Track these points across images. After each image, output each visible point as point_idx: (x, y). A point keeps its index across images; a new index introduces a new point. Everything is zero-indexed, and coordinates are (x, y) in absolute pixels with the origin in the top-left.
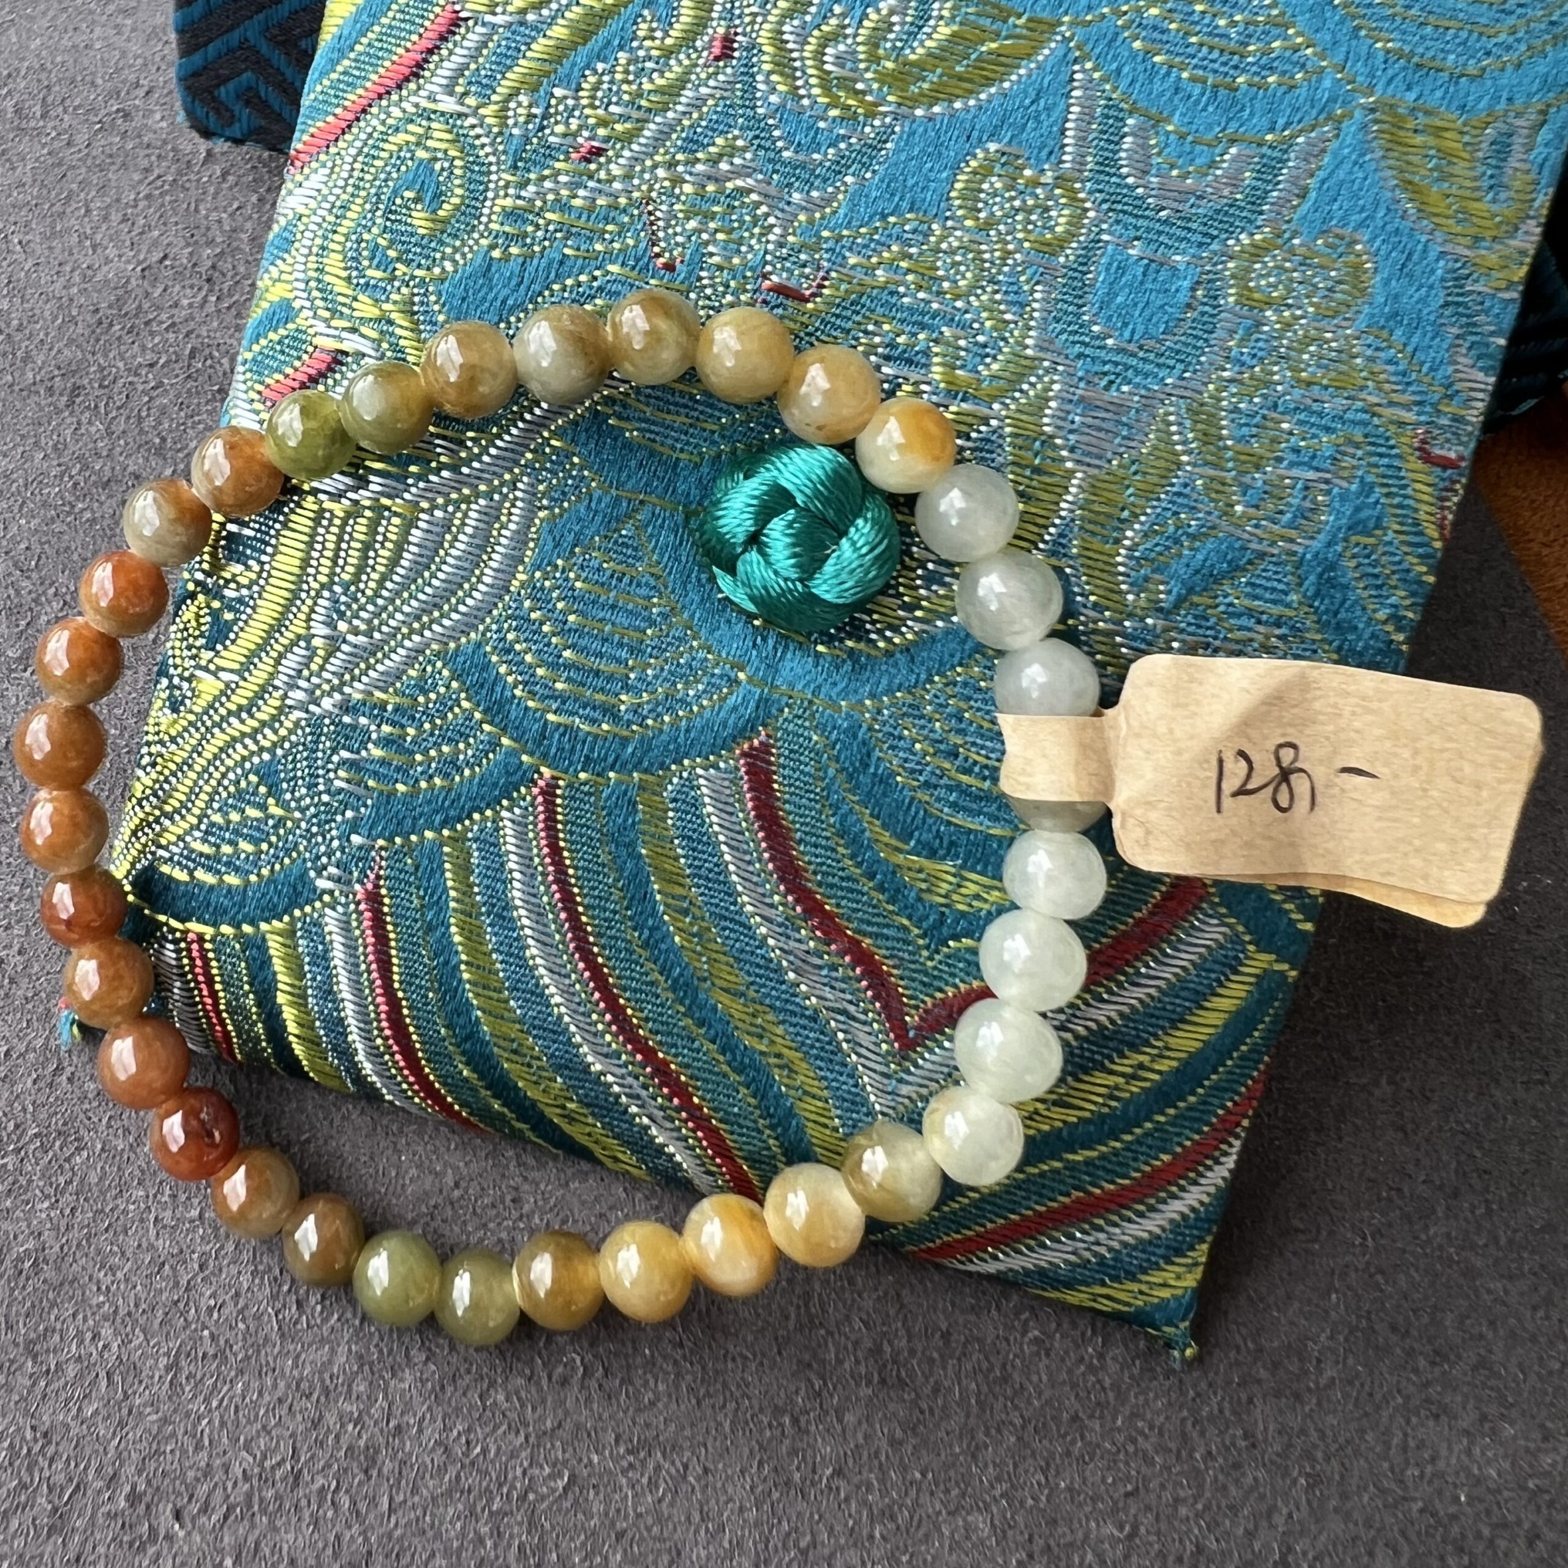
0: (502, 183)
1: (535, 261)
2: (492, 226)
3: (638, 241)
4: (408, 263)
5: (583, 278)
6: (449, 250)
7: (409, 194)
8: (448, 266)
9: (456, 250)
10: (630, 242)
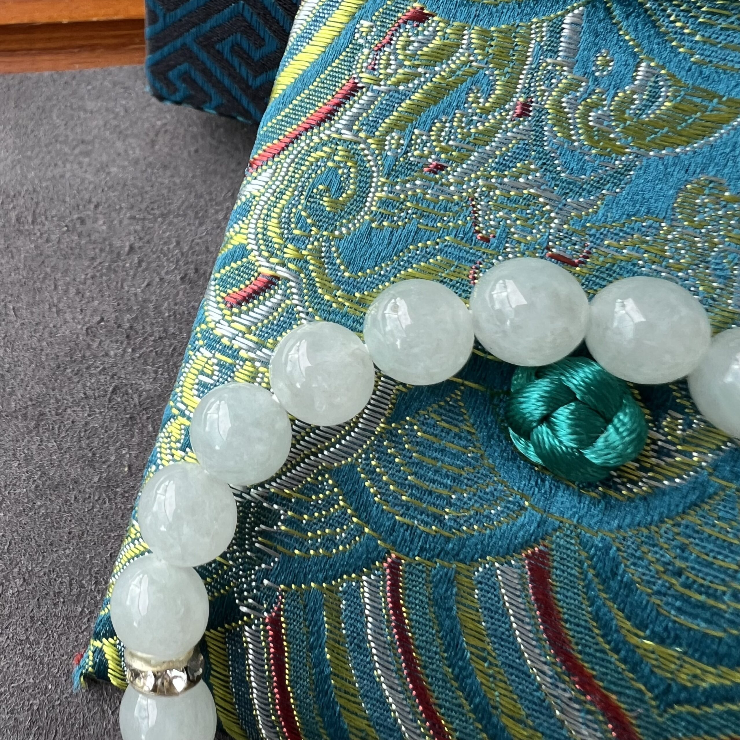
0: (379, 183)
1: (400, 231)
2: (373, 208)
3: (465, 222)
4: (319, 228)
5: (429, 243)
6: (344, 221)
7: (321, 187)
8: (344, 230)
9: (349, 221)
10: (460, 222)
